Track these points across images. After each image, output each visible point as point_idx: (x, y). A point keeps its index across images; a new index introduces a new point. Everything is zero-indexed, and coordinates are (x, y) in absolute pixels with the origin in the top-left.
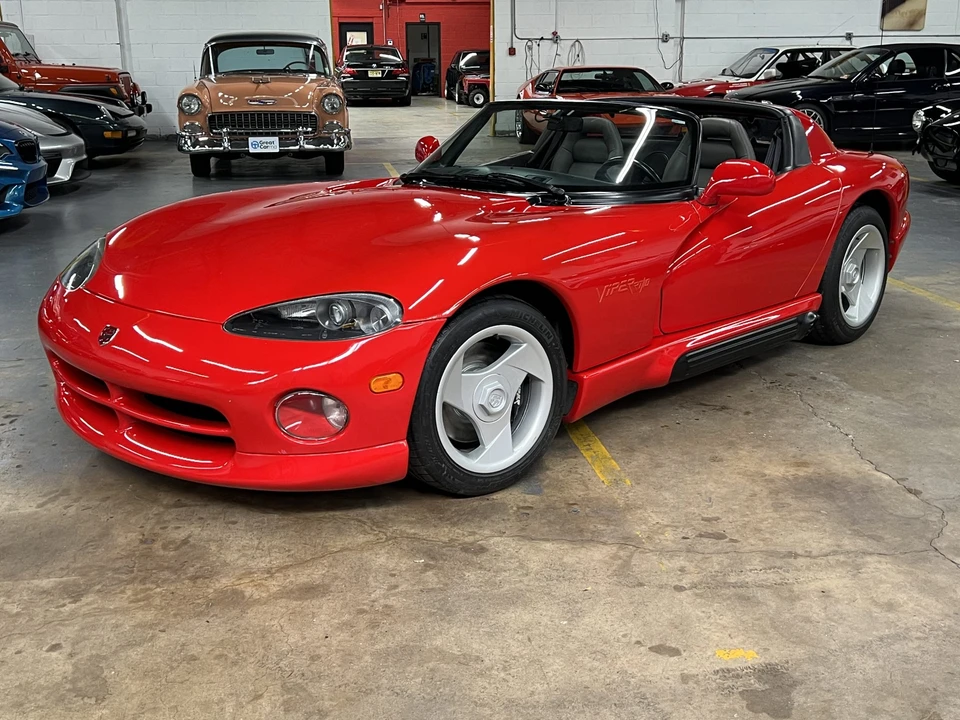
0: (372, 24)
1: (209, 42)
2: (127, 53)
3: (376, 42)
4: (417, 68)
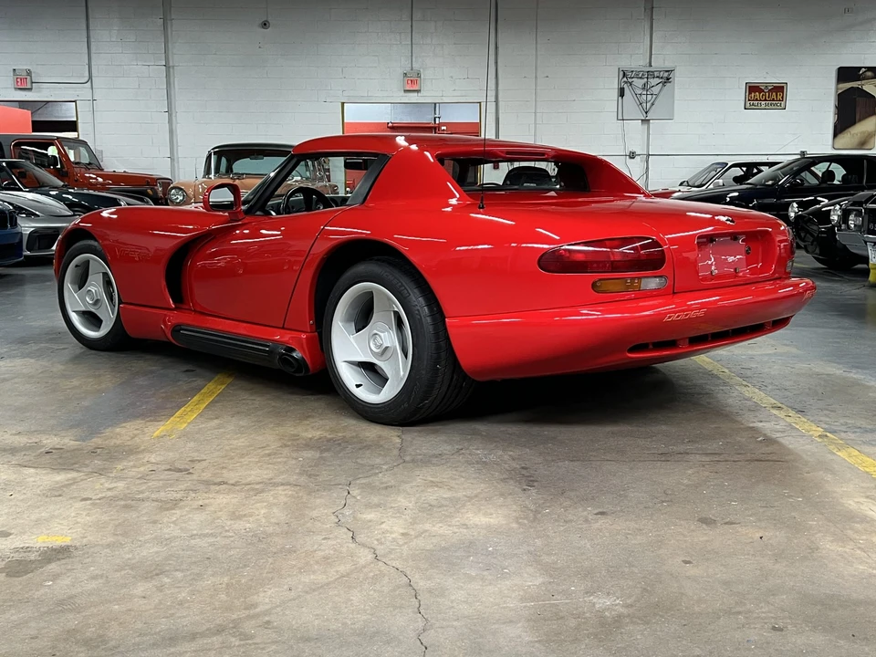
1: (213, 149)
2: (176, 165)
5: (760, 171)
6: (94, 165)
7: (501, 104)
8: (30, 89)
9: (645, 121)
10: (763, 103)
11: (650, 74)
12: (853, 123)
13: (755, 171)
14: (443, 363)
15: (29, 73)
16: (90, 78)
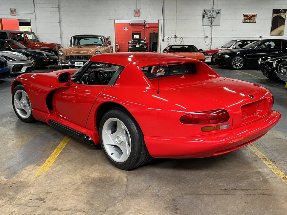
0: (141, 33)
1: (73, 37)
2: (62, 40)
3: (142, 38)
4: (153, 45)
5: (247, 44)
6: (36, 40)
7: (165, 20)
8: (16, 15)
9: (211, 26)
10: (249, 20)
11: (213, 11)
12: (277, 27)
13: (245, 43)
14: (143, 151)
15: (15, 10)
16: (35, 11)
